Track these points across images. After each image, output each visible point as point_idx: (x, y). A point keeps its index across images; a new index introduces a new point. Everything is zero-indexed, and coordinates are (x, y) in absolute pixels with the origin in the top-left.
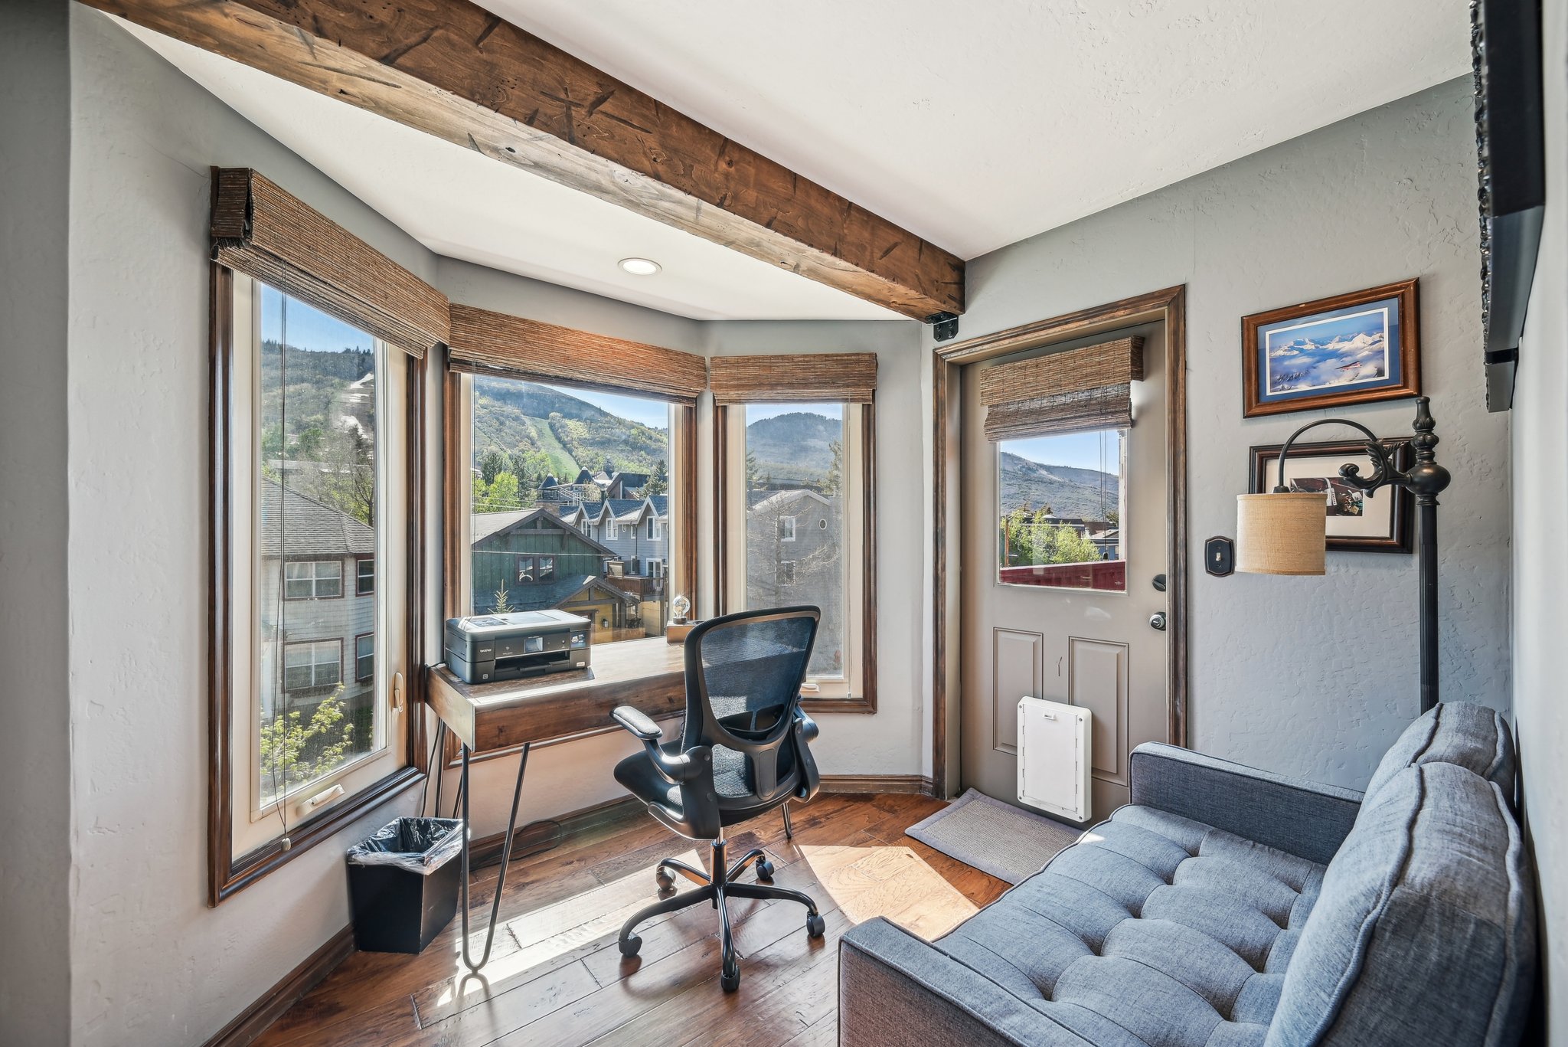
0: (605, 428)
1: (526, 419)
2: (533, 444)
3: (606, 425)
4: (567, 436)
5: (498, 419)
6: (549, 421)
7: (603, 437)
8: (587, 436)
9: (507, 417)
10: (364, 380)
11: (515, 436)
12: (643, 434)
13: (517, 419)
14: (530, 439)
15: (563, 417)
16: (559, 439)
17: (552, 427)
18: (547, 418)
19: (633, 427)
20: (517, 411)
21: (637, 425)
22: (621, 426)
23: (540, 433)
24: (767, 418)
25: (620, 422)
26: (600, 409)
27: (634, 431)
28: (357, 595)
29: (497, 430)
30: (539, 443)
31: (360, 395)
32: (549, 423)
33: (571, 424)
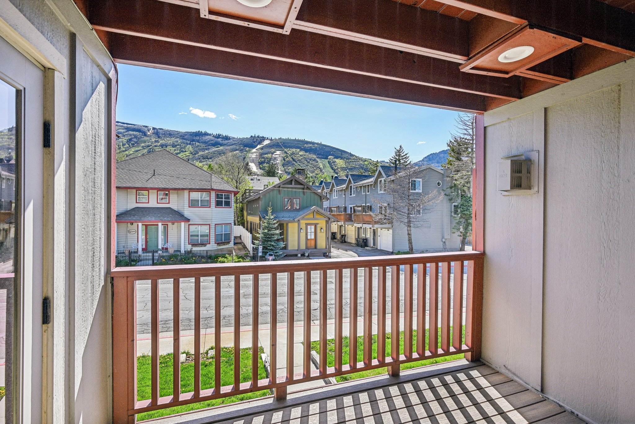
0: (352, 162)
1: (318, 160)
2: (321, 171)
3: (353, 160)
4: (336, 167)
5: (307, 161)
6: (328, 160)
7: (351, 166)
8: (345, 166)
9: (310, 160)
10: (257, 148)
11: (313, 168)
12: (370, 164)
13: (315, 160)
14: (320, 168)
15: (334, 158)
16: (332, 168)
17: (329, 162)
18: (327, 159)
19: (365, 161)
20: (315, 156)
21: (367, 160)
22: (360, 161)
23: (324, 166)
24: (435, 152)
25: (361, 159)
26: (350, 153)
27: (366, 163)
28: (215, 207)
29: (306, 165)
30: (324, 171)
31: (255, 154)
32: (328, 161)
33: (338, 161)
